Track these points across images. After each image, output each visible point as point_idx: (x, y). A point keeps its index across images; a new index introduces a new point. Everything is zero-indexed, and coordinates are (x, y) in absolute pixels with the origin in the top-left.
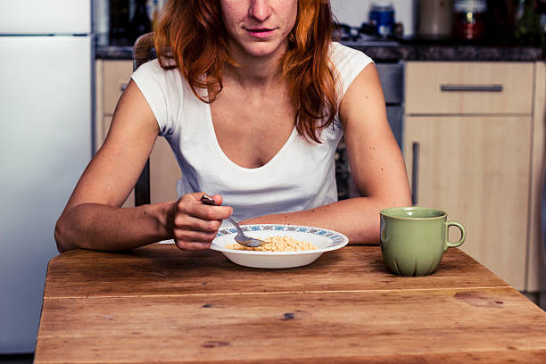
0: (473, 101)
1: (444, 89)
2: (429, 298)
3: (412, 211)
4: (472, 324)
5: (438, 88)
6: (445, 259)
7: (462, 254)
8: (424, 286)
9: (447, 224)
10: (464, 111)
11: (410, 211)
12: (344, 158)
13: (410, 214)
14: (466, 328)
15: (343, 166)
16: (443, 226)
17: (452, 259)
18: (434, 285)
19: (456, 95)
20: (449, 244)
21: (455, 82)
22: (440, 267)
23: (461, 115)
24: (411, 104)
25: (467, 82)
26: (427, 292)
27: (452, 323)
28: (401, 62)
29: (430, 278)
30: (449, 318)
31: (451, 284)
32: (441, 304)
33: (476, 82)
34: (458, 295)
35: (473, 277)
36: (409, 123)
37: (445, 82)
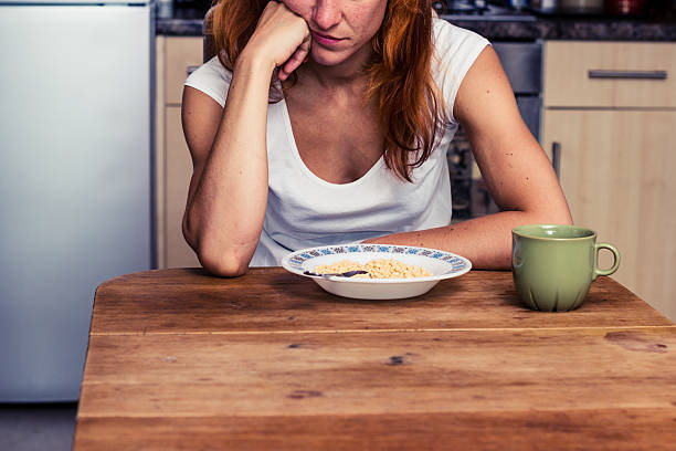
0: (629, 92)
1: (593, 75)
2: (573, 339)
3: (552, 229)
4: (627, 372)
5: (585, 75)
6: (594, 290)
7: (615, 284)
8: (568, 323)
9: (596, 246)
10: (618, 104)
11: (550, 229)
12: (466, 162)
13: (550, 233)
14: (620, 378)
15: (464, 172)
16: (592, 248)
17: (603, 290)
18: (580, 323)
19: (607, 84)
20: (599, 272)
21: (608, 67)
22: (587, 301)
23: (614, 108)
24: (551, 94)
25: (621, 67)
26: (570, 332)
27: (601, 371)
28: (539, 41)
29: (575, 313)
30: (598, 365)
31: (601, 322)
32: (587, 348)
33: (633, 67)
34: (609, 336)
35: (629, 314)
36: (548, 118)
37: (594, 67)
